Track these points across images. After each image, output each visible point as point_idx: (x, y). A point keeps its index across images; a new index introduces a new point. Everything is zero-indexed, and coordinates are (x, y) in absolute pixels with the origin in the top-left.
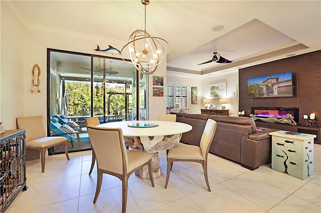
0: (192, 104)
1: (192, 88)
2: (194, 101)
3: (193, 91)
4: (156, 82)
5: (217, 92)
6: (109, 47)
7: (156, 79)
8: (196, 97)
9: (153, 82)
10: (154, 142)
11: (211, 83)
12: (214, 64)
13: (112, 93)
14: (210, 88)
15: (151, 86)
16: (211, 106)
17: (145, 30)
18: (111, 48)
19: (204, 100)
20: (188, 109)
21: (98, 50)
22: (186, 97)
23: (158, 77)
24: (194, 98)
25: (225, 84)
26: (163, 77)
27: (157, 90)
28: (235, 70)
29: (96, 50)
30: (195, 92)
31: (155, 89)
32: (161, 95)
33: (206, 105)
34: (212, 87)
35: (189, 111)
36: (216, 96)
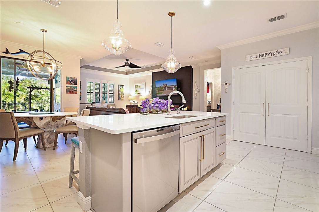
0: (119, 100)
1: (119, 85)
2: (121, 98)
3: (120, 88)
4: (69, 82)
5: (140, 90)
6: (19, 51)
7: (69, 79)
8: (123, 94)
9: (67, 81)
10: (44, 122)
11: (136, 82)
12: (127, 68)
13: (34, 87)
14: (135, 86)
15: (65, 85)
16: (134, 102)
17: (44, 50)
18: (21, 51)
19: (129, 97)
20: (115, 105)
21: (7, 52)
22: (113, 94)
23: (72, 78)
24: (121, 95)
25: (144, 84)
26: (76, 78)
27: (70, 88)
28: (149, 73)
29: (5, 53)
30: (122, 90)
31: (69, 88)
32: (74, 92)
33: (131, 101)
34: (136, 86)
35: (115, 106)
36: (138, 94)
